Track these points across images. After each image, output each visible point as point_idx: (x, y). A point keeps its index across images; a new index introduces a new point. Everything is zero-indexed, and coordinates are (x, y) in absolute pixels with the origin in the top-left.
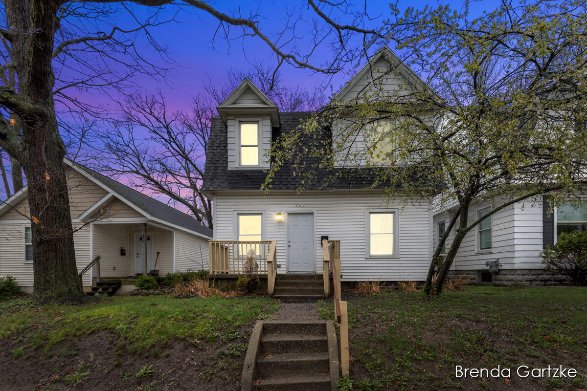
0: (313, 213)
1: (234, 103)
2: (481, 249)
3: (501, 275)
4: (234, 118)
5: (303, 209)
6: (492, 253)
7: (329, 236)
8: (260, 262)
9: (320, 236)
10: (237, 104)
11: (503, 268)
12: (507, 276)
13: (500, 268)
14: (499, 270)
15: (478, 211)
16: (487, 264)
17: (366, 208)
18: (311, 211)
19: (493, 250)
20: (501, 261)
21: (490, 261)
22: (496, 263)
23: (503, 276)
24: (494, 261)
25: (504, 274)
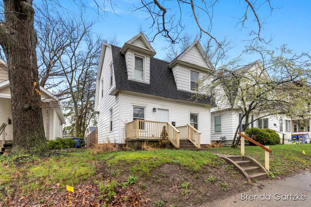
0: (168, 110)
1: (132, 43)
2: (215, 132)
3: (226, 142)
4: (131, 51)
5: (165, 107)
6: (222, 134)
7: (176, 122)
8: (143, 133)
9: (171, 122)
10: (133, 44)
11: (227, 140)
12: (228, 143)
13: (226, 140)
14: (225, 140)
15: (214, 117)
16: (221, 138)
17: (189, 110)
18: (168, 109)
19: (222, 133)
20: (226, 137)
21: (221, 137)
22: (224, 138)
23: (227, 143)
24: (223, 137)
25: (227, 142)
